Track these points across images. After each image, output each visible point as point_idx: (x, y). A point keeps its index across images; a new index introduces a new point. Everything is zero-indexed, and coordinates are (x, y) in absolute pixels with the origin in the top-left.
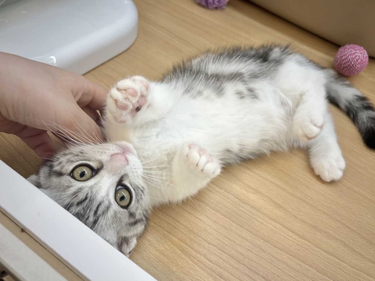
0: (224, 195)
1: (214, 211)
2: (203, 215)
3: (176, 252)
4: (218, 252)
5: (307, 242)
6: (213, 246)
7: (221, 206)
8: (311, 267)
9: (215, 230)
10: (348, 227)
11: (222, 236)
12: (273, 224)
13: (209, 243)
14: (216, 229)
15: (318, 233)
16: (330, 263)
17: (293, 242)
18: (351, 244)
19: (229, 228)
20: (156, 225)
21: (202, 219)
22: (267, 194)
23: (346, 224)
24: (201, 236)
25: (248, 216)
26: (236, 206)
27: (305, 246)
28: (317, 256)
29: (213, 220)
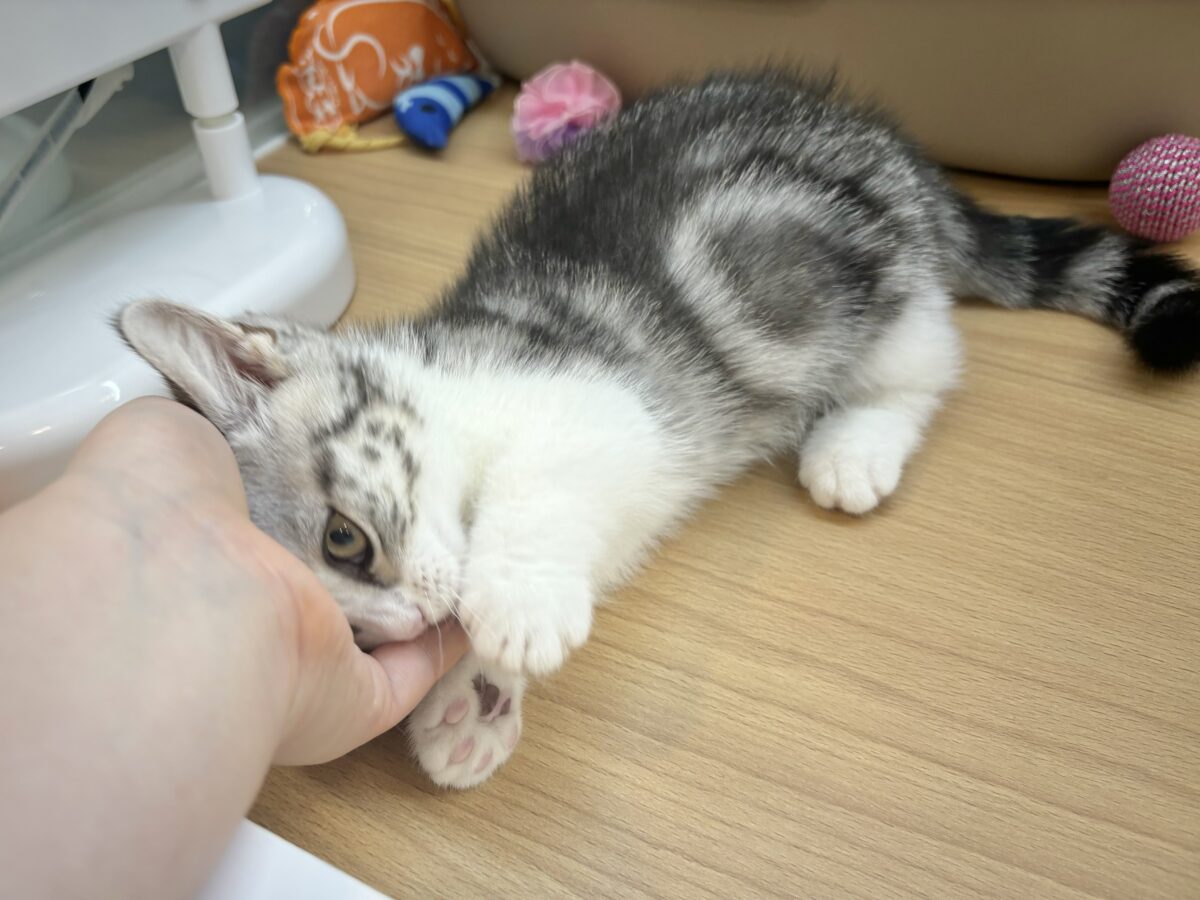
0: (686, 686)
1: (657, 743)
2: (622, 759)
3: (549, 891)
4: (688, 868)
5: (1004, 791)
6: (670, 853)
7: (680, 721)
8: (1036, 872)
9: (670, 800)
10: (1147, 717)
11: (695, 815)
12: (869, 750)
13: (657, 846)
14: (673, 796)
15: (1039, 755)
16: (1105, 849)
17: (953, 797)
18: (1169, 770)
19: (717, 787)
20: (471, 817)
21: (619, 772)
22: (831, 660)
23: (1139, 709)
24: (626, 826)
25: (776, 739)
26: (731, 714)
27: (998, 805)
28: (1050, 830)
29: (659, 769)
